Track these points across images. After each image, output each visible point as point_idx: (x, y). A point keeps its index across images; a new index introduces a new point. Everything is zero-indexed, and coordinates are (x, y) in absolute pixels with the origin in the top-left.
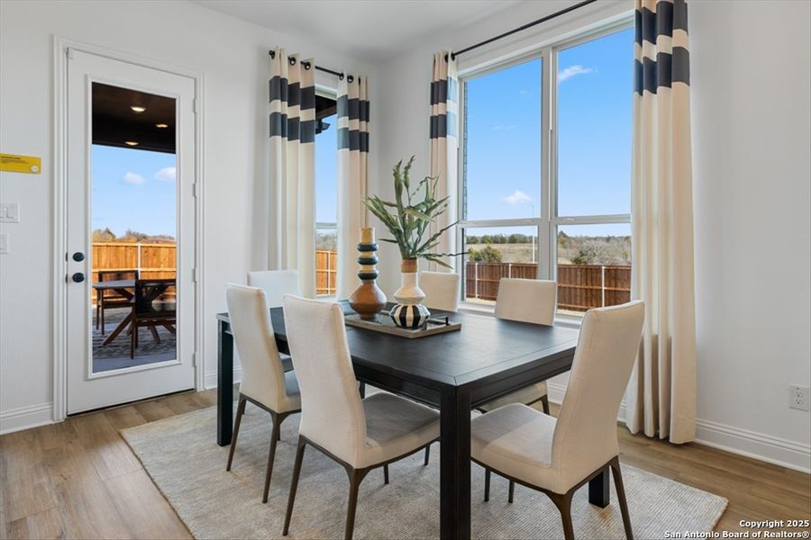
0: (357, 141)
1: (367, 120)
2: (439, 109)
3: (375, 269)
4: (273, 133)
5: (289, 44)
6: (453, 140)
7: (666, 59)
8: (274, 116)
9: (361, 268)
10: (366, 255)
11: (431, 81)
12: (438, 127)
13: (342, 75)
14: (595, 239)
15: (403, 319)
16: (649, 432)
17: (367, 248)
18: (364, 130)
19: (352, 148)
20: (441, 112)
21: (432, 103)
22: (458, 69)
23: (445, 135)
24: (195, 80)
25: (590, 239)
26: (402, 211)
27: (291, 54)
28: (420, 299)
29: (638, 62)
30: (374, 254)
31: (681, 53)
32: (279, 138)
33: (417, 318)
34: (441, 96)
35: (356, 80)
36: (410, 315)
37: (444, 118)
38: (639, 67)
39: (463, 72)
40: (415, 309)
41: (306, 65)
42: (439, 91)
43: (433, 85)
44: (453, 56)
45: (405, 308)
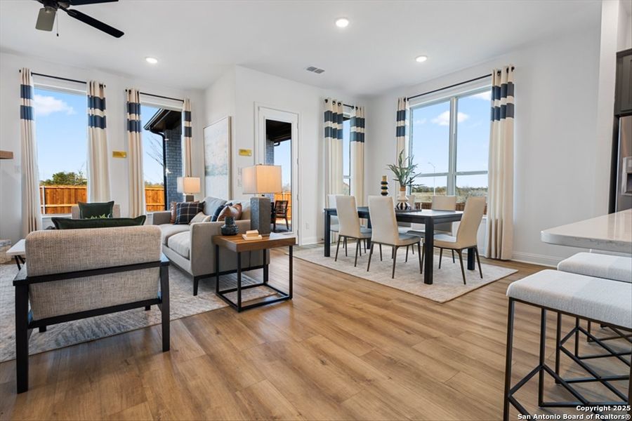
0: (359, 137)
1: (364, 127)
2: (401, 123)
3: (387, 191)
4: (327, 136)
5: (332, 96)
6: (407, 137)
7: (504, 107)
8: (327, 129)
9: (382, 190)
10: (384, 186)
11: (397, 110)
12: (401, 132)
13: (353, 107)
14: (477, 189)
15: (402, 207)
16: (493, 257)
17: (384, 183)
18: (362, 132)
19: (358, 141)
20: (402, 125)
21: (398, 120)
22: (410, 105)
23: (404, 135)
24: (298, 115)
25: (473, 189)
26: (401, 169)
27: (333, 99)
28: (407, 201)
29: (492, 108)
30: (387, 186)
31: (510, 106)
32: (330, 138)
33: (407, 207)
34: (402, 117)
35: (359, 109)
36: (404, 205)
37: (404, 127)
38: (493, 109)
39: (412, 106)
40: (406, 204)
41: (339, 104)
42: (401, 115)
43: (398, 112)
44: (408, 99)
45: (402, 204)
